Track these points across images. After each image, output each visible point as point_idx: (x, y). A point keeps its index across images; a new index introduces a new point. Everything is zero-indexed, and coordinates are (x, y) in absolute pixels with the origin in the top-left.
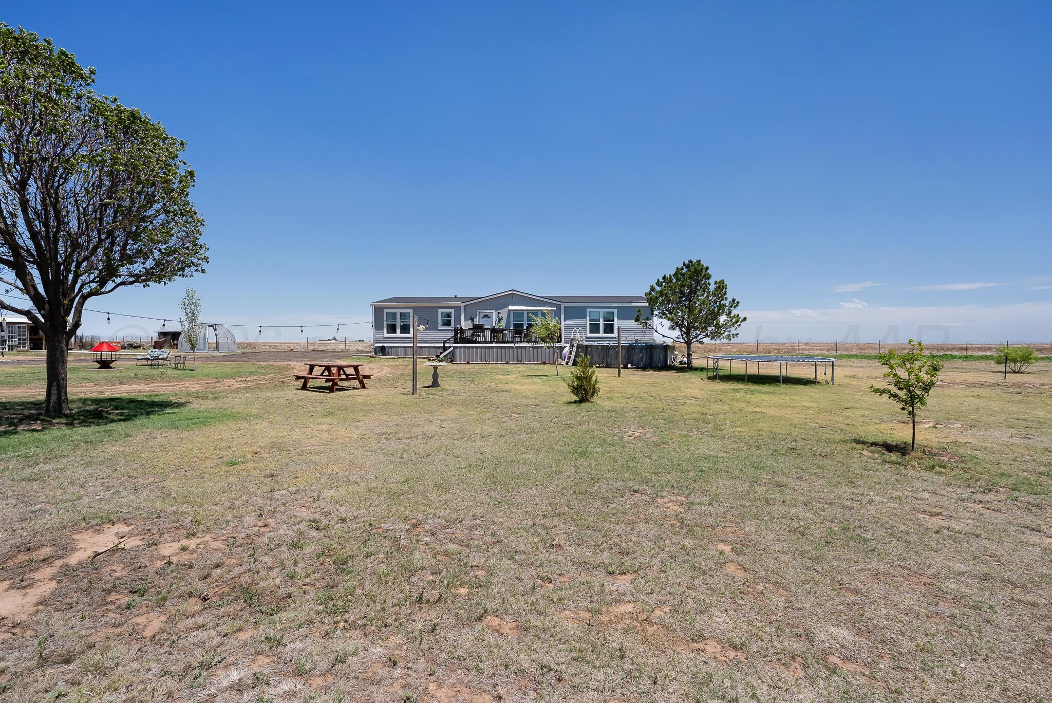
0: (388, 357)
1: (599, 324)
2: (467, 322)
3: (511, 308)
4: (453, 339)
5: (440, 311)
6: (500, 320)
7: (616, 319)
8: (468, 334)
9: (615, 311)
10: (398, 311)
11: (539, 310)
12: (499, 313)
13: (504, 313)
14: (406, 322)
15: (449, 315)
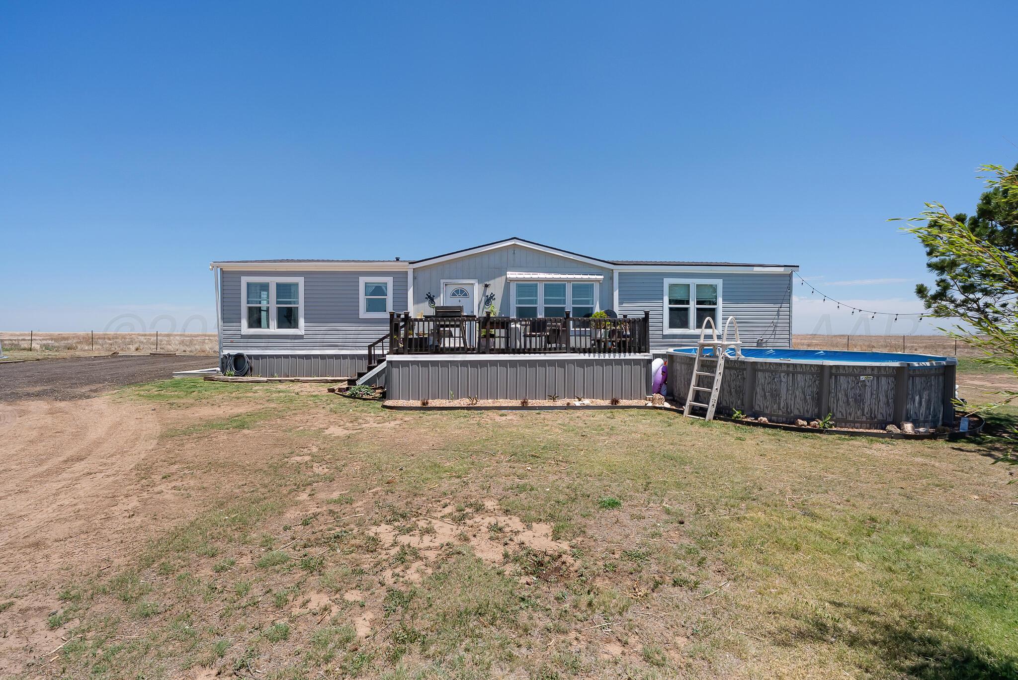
0: (250, 378)
1: (686, 309)
2: (421, 305)
3: (511, 275)
4: (388, 340)
5: (363, 280)
6: (489, 300)
7: (720, 300)
8: (423, 329)
9: (719, 283)
10: (273, 281)
11: (569, 281)
12: (486, 286)
13: (497, 287)
14: (290, 303)
15: (379, 290)
